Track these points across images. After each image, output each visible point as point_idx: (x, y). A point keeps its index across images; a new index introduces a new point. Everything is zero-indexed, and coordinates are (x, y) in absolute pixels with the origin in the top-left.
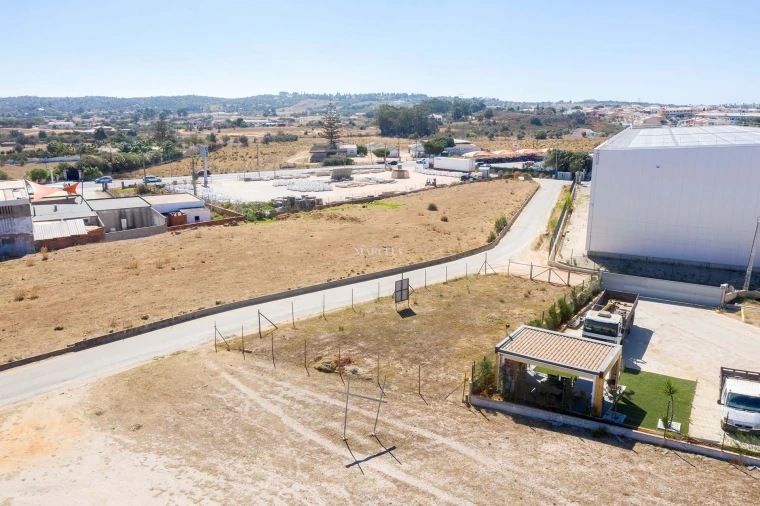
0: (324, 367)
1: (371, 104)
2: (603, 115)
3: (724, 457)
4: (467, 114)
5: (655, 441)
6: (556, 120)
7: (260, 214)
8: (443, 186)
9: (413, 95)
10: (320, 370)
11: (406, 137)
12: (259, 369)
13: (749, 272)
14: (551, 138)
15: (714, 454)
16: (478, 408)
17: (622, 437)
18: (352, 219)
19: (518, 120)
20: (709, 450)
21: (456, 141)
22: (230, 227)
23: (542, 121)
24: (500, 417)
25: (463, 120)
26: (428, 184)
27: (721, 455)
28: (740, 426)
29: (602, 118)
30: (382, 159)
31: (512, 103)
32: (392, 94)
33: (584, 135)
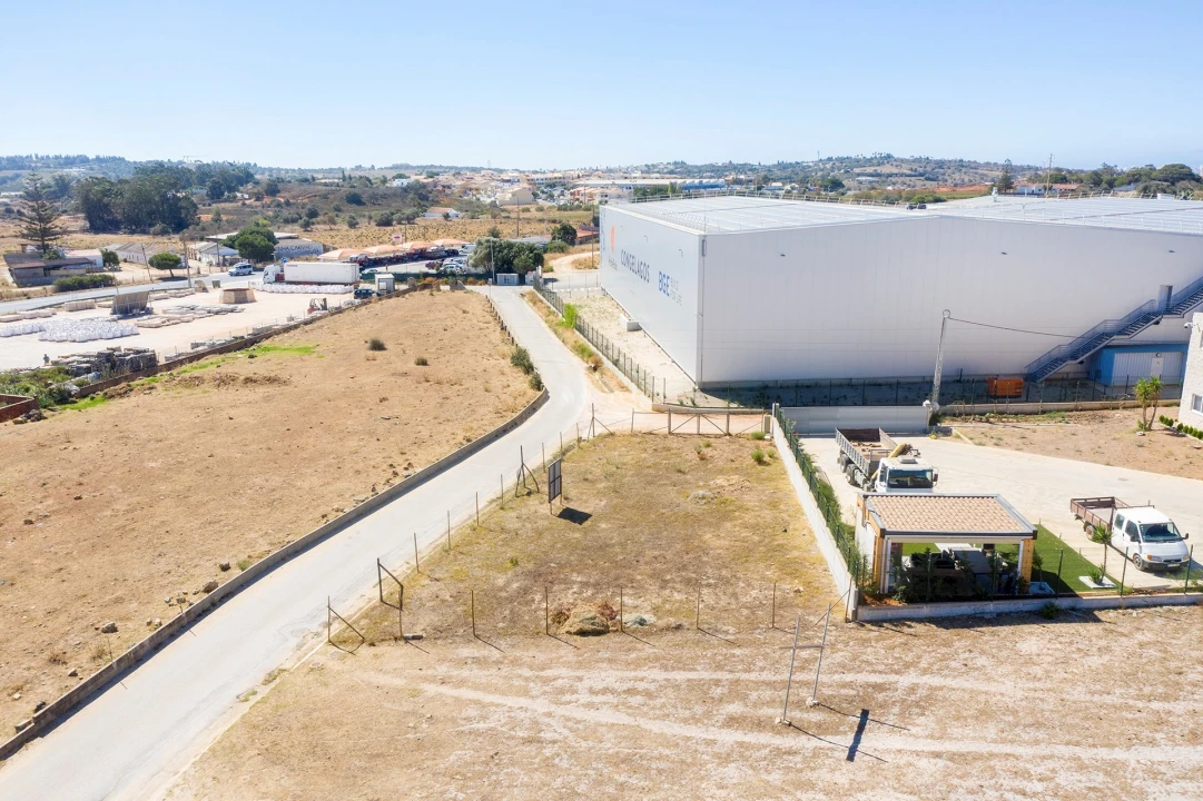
0: (588, 627)
1: (18, 176)
2: (449, 187)
3: (1189, 601)
4: (231, 189)
5: (1113, 604)
6: (384, 196)
7: (60, 392)
8: (339, 310)
9: (98, 159)
10: (582, 633)
11: (144, 232)
12: (476, 661)
13: (937, 382)
14: (400, 223)
15: (1178, 601)
16: (878, 623)
17: (1073, 609)
18: (270, 380)
19: (325, 197)
20: (1171, 597)
21: (277, 235)
22: (30, 423)
23: (364, 198)
24: (919, 628)
25: (228, 200)
26: (312, 309)
27: (1185, 600)
28: (1169, 561)
29: (448, 191)
30: (167, 273)
31: (279, 170)
32: (57, 157)
33: (447, 216)
